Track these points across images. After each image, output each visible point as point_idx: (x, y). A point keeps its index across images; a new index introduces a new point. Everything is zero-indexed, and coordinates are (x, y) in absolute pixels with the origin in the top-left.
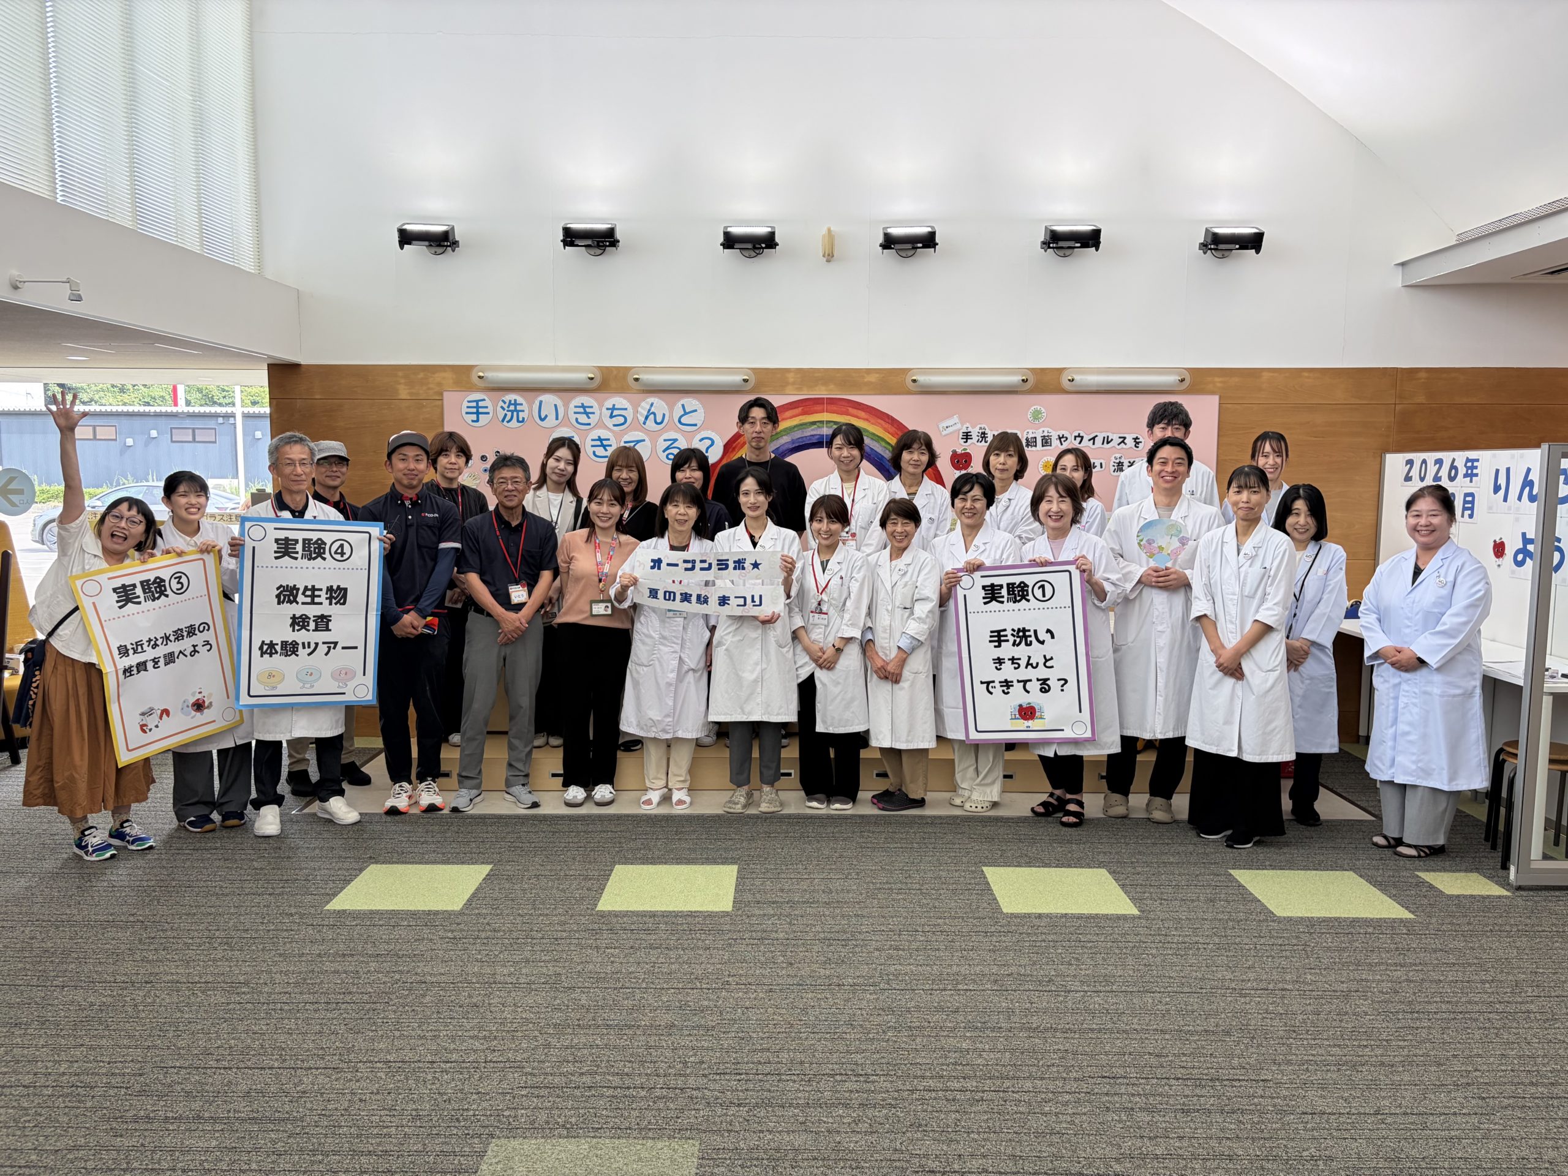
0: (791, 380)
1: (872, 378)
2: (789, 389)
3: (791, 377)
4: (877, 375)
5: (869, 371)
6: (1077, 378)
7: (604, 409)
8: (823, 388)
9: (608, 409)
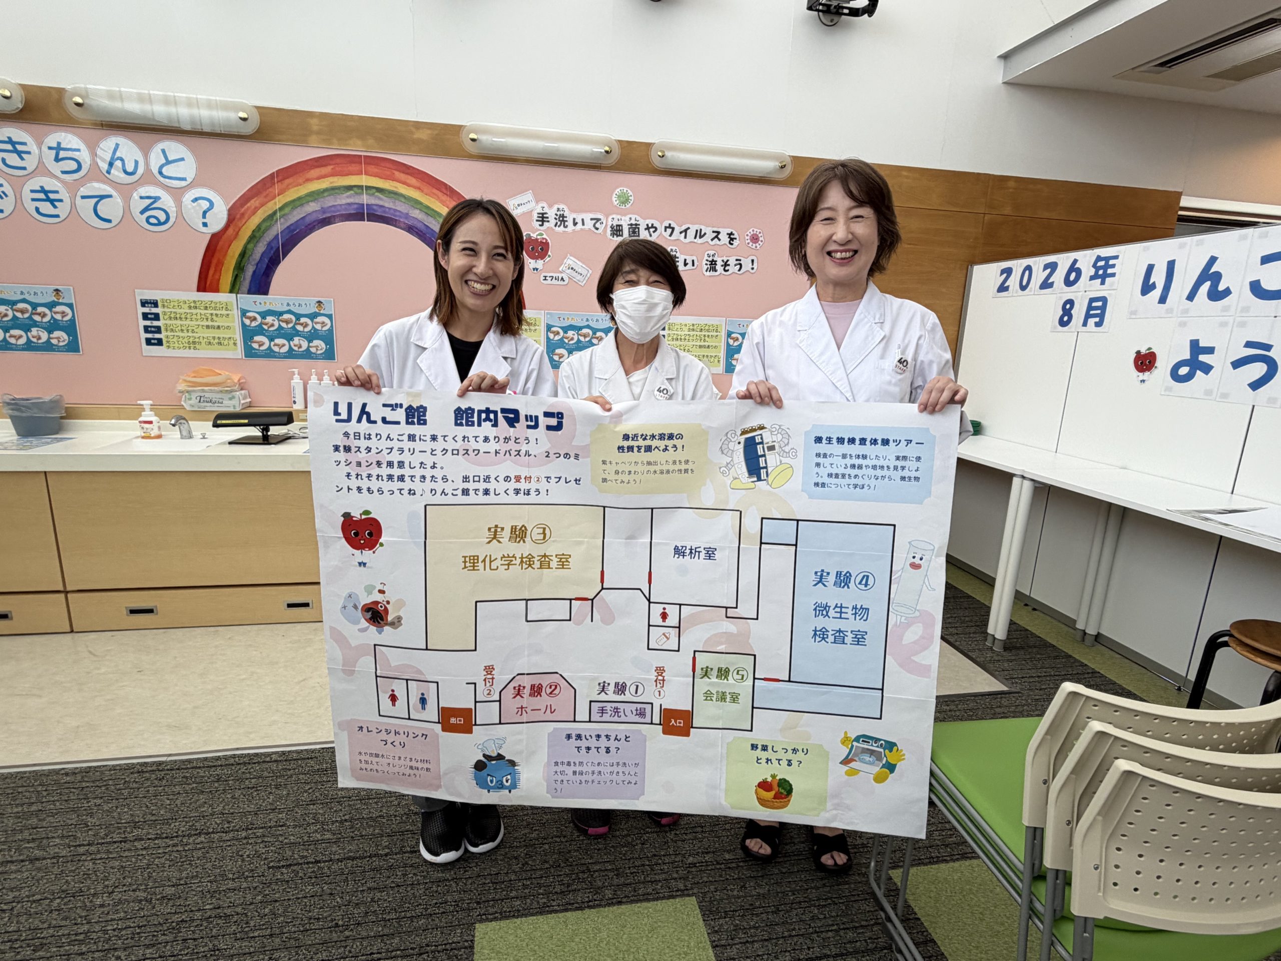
0: (315, 128)
1: (423, 135)
2: (313, 139)
3: (314, 123)
4: (429, 132)
5: (418, 125)
6: (668, 154)
7: (44, 148)
8: (359, 142)
9: (50, 148)
